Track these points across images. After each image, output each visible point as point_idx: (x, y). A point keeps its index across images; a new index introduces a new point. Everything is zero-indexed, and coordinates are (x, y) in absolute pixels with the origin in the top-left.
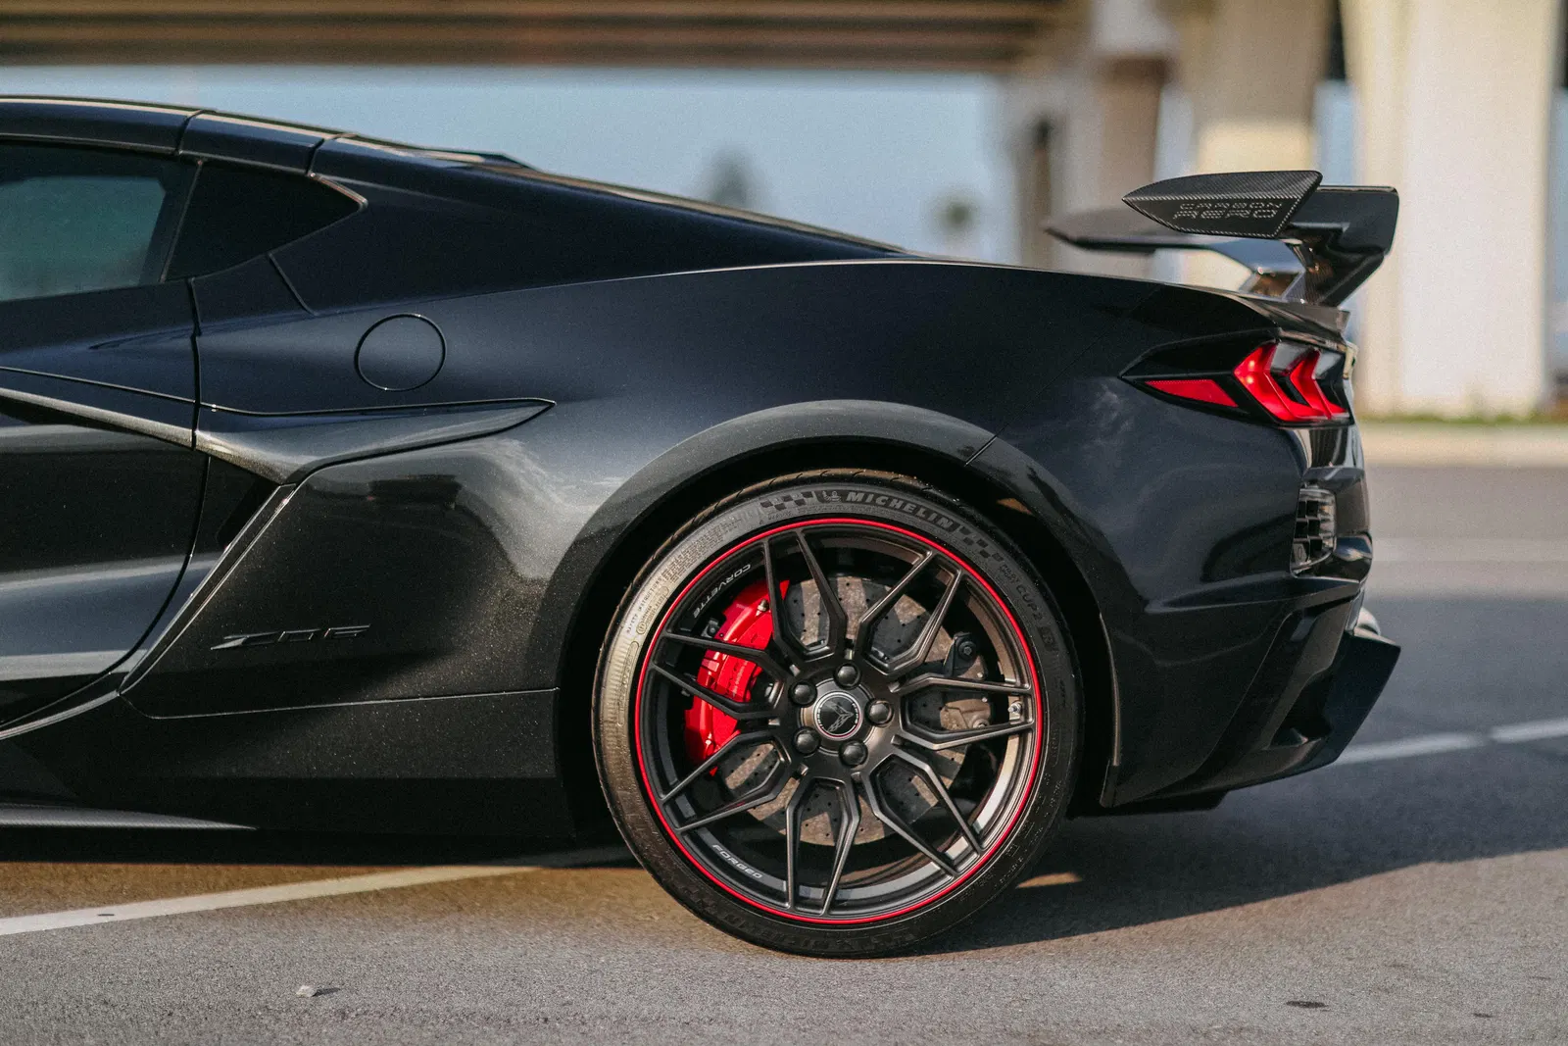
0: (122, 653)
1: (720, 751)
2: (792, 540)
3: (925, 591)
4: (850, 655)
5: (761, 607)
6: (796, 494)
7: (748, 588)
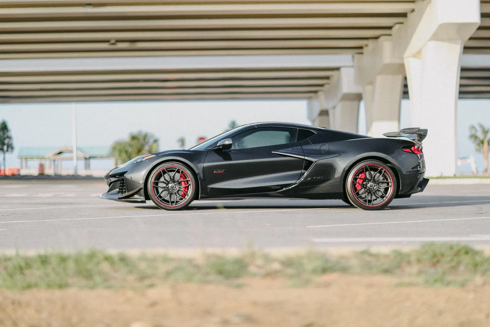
0: (296, 181)
1: (359, 190)
2: (367, 167)
3: (380, 172)
4: (373, 179)
5: (363, 174)
6: (367, 162)
7: (361, 173)
